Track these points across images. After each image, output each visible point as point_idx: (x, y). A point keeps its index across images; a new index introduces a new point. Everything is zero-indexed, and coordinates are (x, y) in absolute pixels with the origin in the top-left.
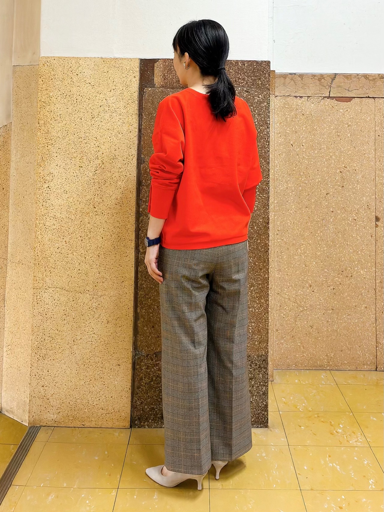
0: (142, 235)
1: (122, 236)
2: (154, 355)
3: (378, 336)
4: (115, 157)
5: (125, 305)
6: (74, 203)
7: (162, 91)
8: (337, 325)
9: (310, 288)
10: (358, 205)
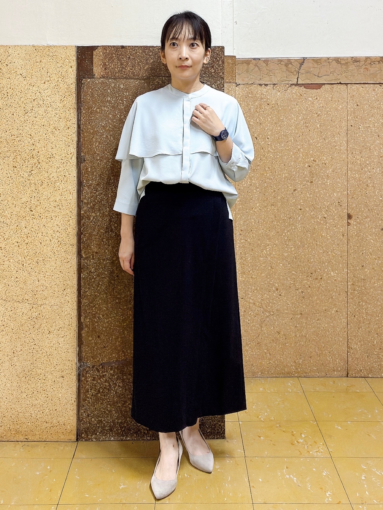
0: (84, 239)
1: (63, 241)
2: (101, 367)
3: (349, 341)
4: (52, 156)
5: (68, 314)
6: (8, 206)
7: (103, 82)
8: (306, 330)
9: (276, 292)
10: (328, 202)
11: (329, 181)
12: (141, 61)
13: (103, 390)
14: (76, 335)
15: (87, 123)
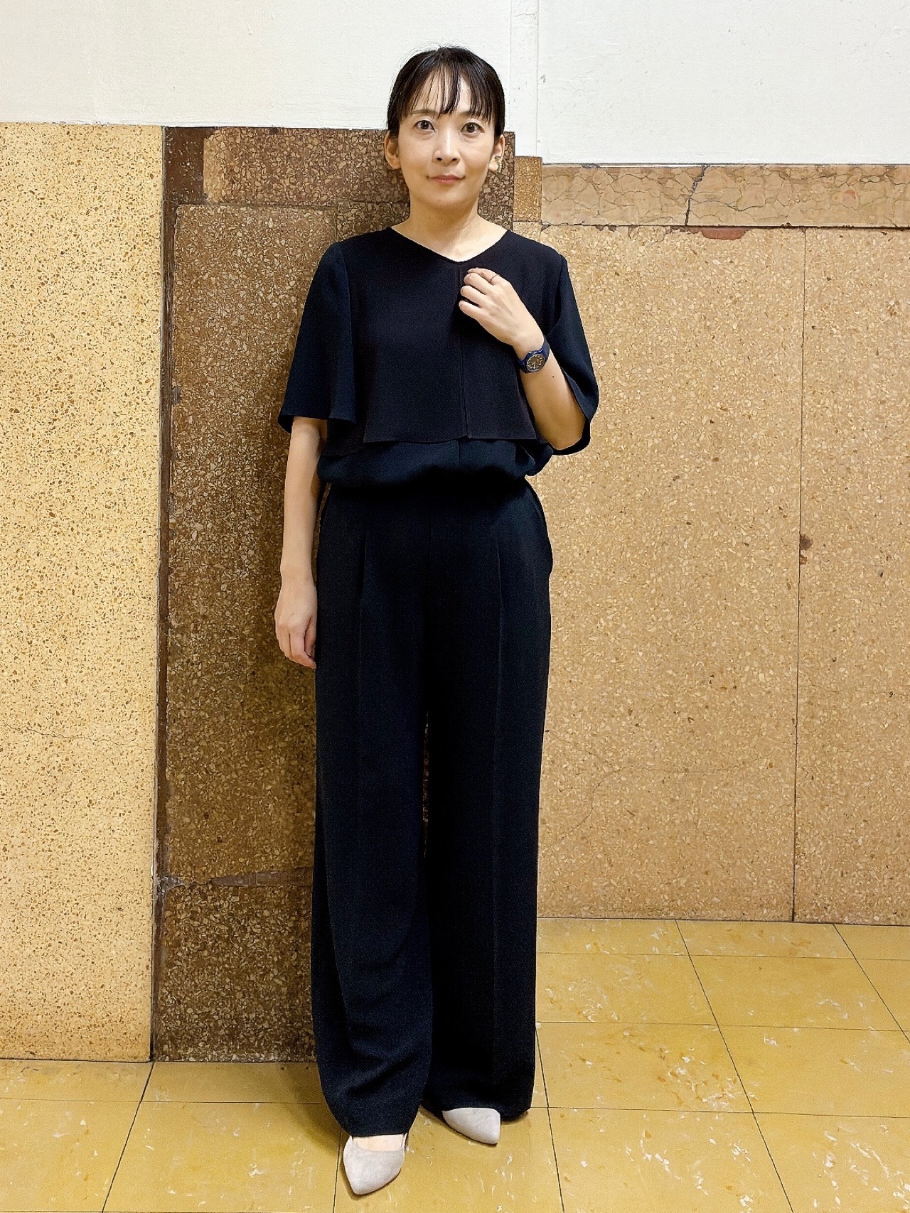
0: (177, 584)
1: (125, 588)
2: (210, 887)
3: (799, 836)
4: (102, 386)
5: (134, 761)
7: (226, 214)
8: (697, 809)
9: (628, 718)
10: (755, 507)
11: (756, 458)
12: (316, 166)
13: (215, 941)
14: (153, 811)
15: (187, 310)
